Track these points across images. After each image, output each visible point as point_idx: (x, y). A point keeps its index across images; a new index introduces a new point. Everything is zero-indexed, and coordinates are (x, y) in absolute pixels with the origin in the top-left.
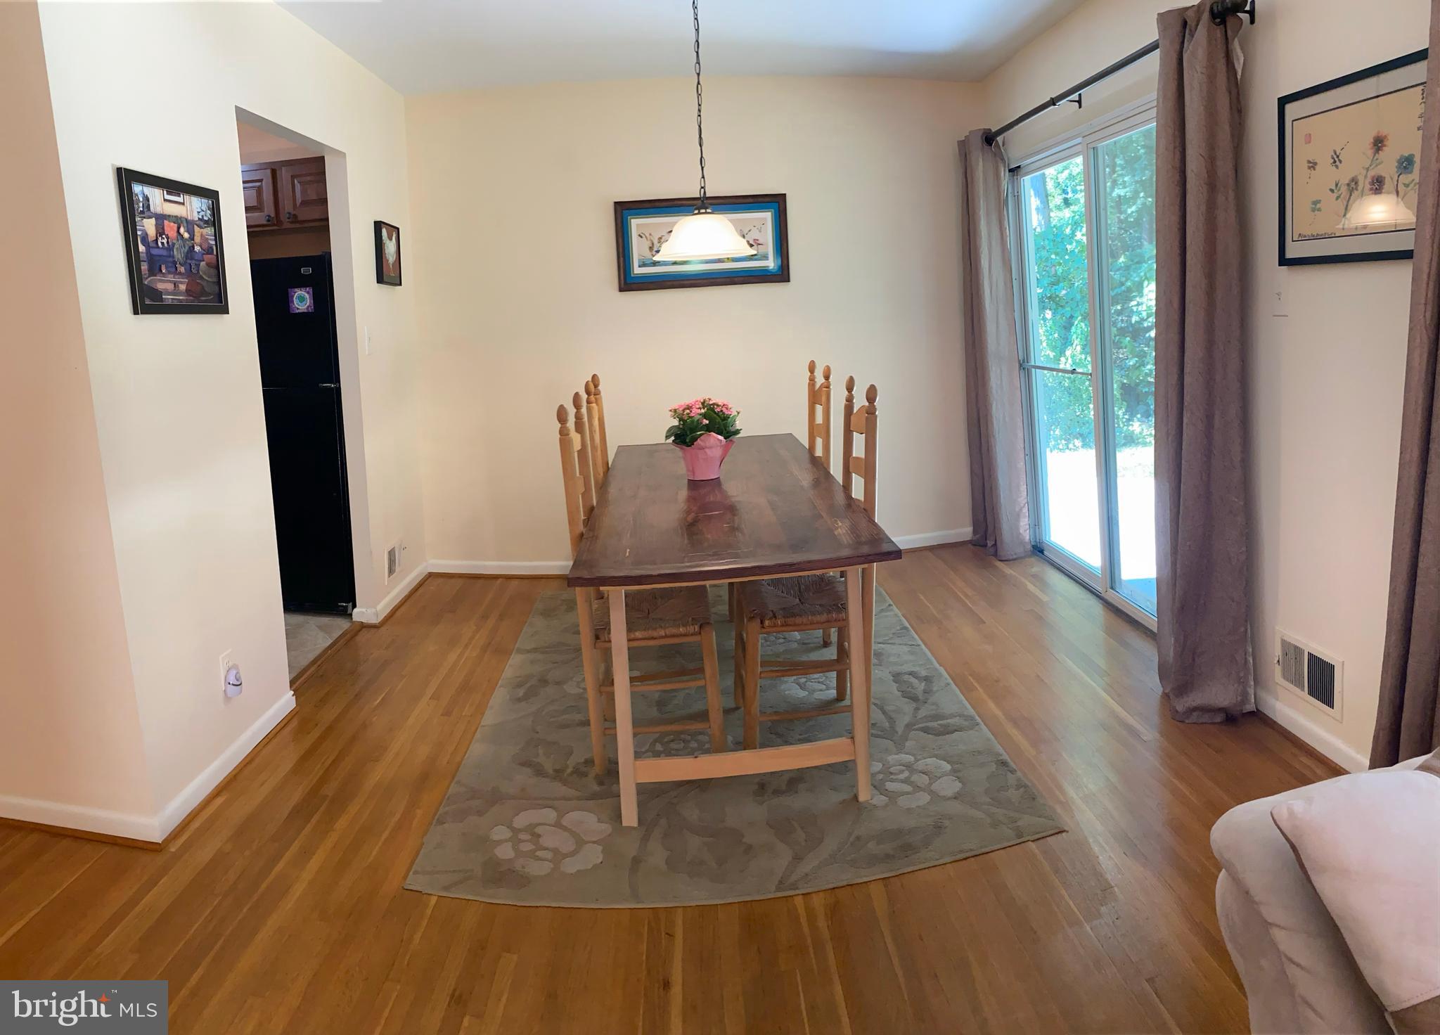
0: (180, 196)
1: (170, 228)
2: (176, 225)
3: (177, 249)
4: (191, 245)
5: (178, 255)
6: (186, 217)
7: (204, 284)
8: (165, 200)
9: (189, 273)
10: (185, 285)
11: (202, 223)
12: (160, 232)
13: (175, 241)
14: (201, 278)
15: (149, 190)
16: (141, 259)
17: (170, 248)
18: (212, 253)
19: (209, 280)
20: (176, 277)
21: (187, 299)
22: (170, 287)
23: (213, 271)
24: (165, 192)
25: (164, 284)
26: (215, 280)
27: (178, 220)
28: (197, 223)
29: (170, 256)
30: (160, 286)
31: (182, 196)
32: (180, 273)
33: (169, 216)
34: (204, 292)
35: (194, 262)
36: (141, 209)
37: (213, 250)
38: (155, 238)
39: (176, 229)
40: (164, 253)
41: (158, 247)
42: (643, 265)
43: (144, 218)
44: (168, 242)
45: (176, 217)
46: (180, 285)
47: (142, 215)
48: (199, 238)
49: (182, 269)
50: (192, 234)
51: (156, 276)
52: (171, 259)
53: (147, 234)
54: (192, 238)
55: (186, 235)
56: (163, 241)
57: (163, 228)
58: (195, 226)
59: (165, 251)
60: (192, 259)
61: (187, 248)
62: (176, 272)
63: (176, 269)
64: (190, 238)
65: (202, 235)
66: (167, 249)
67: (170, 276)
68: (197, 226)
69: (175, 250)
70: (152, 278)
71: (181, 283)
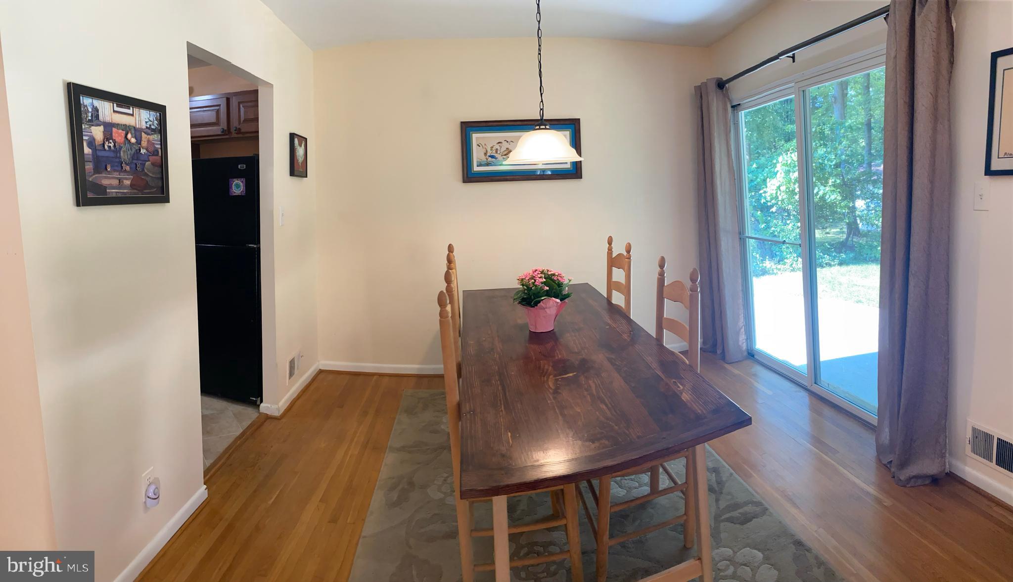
0: (130, 109)
1: (118, 135)
2: (124, 132)
3: (124, 152)
4: (137, 148)
5: (124, 156)
6: (134, 125)
7: (148, 179)
8: (114, 111)
9: (135, 171)
10: (130, 181)
11: (149, 131)
12: (108, 136)
13: (122, 145)
14: (146, 175)
15: (97, 103)
16: (86, 160)
17: (117, 150)
18: (157, 155)
19: (154, 176)
20: (121, 174)
21: (131, 192)
22: (115, 182)
23: (158, 170)
24: (115, 105)
25: (109, 181)
26: (159, 176)
27: (127, 129)
28: (145, 131)
29: (116, 157)
30: (105, 182)
31: (131, 108)
32: (126, 171)
33: (118, 124)
34: (147, 186)
35: (140, 162)
36: (90, 118)
37: (158, 152)
38: (102, 143)
39: (123, 135)
40: (112, 154)
41: (105, 150)
42: (479, 165)
43: (93, 125)
44: (115, 146)
45: (125, 125)
46: (125, 181)
47: (90, 123)
48: (146, 143)
49: (128, 168)
50: (139, 139)
51: (101, 174)
52: (117, 160)
53: (94, 139)
54: (139, 142)
55: (133, 140)
56: (110, 145)
57: (111, 134)
58: (143, 134)
59: (112, 153)
60: (137, 159)
61: (134, 150)
62: (122, 170)
63: (122, 168)
64: (136, 142)
65: (148, 141)
66: (113, 151)
67: (115, 173)
68: (144, 132)
69: (122, 153)
70: (97, 175)
71: (126, 179)
